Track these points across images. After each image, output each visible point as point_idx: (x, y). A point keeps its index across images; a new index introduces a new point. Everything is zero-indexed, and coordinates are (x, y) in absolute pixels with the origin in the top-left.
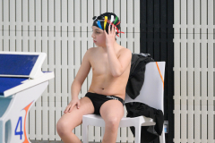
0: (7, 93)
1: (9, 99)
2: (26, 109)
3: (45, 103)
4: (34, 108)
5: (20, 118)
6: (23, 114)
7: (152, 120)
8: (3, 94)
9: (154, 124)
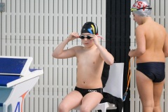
0: (9, 85)
1: (11, 89)
2: (23, 96)
3: (37, 92)
4: (29, 96)
5: (19, 103)
6: (20, 100)
7: (114, 105)
8: (6, 86)
9: (116, 108)
